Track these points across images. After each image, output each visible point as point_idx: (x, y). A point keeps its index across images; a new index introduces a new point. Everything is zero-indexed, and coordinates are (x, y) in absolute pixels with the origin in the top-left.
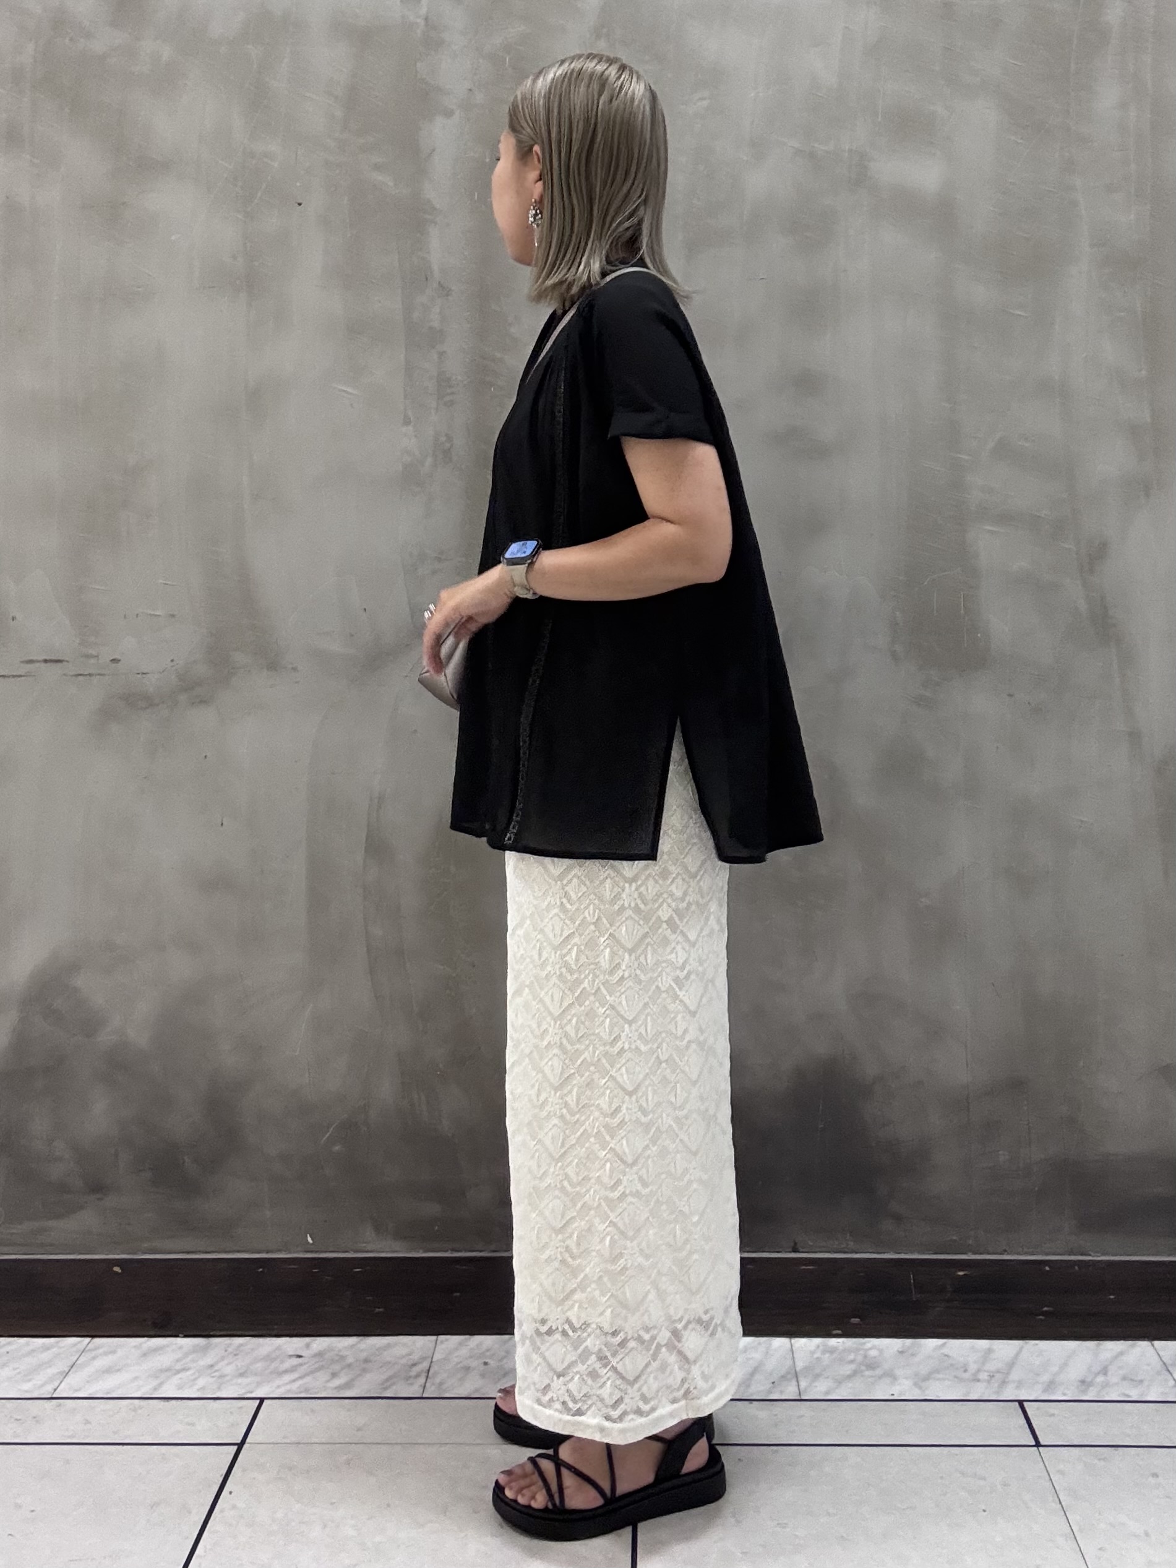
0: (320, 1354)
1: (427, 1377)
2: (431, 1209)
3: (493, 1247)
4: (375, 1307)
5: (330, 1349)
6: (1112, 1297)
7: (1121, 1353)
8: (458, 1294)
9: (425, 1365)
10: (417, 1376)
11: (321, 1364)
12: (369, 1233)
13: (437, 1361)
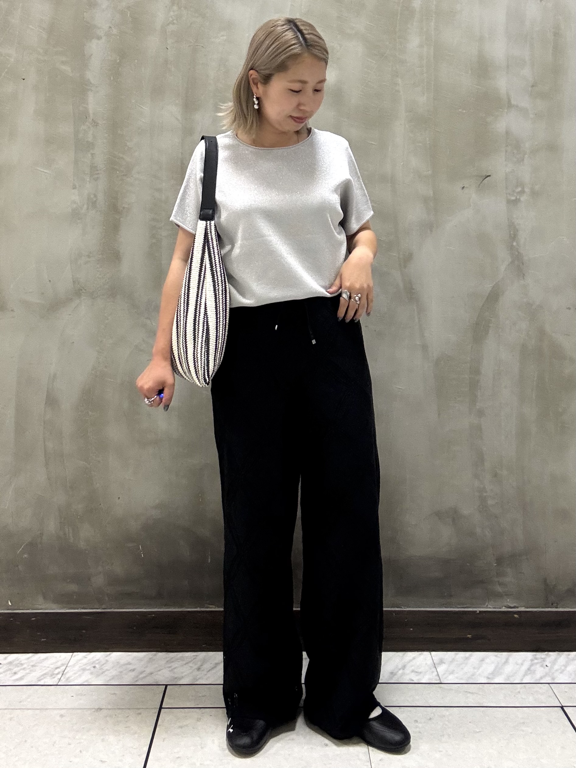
0: (10, 663)
1: (63, 674)
2: (73, 587)
3: (103, 606)
4: (41, 639)
5: (17, 659)
6: (411, 629)
7: (414, 658)
8: (84, 631)
9: (64, 668)
10: (57, 674)
11: (9, 668)
12: (41, 599)
13: (70, 666)
